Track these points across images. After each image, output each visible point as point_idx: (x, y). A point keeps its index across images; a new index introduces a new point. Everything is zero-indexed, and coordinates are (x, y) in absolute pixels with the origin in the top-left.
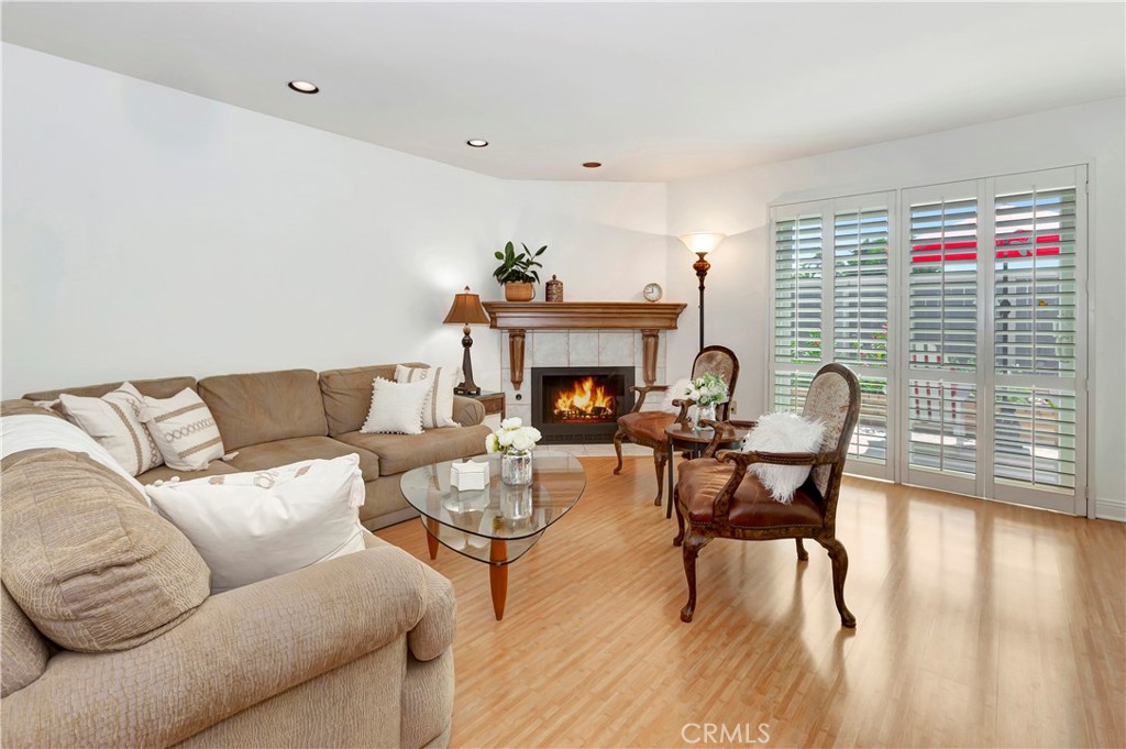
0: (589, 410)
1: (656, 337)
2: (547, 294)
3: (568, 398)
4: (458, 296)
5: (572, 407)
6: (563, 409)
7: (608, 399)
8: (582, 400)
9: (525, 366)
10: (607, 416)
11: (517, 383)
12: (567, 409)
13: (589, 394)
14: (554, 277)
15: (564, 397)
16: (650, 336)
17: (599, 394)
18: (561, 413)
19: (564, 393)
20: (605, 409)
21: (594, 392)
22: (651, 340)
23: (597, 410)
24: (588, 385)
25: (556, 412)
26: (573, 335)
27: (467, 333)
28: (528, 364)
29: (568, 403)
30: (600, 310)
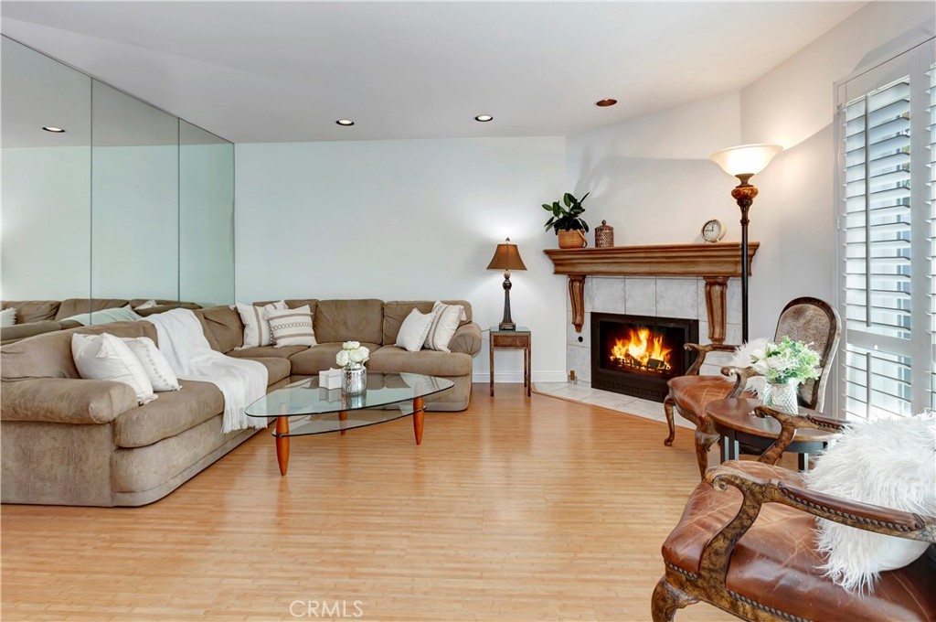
0: (645, 361)
1: (723, 284)
2: (597, 240)
3: (624, 345)
4: (499, 245)
5: (627, 355)
6: (618, 356)
7: (665, 352)
8: (638, 350)
9: (586, 310)
10: (664, 370)
11: (579, 327)
12: (622, 357)
13: (645, 343)
14: (604, 222)
15: (619, 345)
16: (715, 282)
17: (657, 345)
18: (617, 360)
19: (619, 339)
20: (662, 363)
21: (650, 342)
22: (717, 289)
23: (652, 363)
24: (644, 334)
25: (612, 358)
26: (630, 282)
27: (507, 278)
28: (588, 309)
29: (624, 351)
30: (643, 255)
